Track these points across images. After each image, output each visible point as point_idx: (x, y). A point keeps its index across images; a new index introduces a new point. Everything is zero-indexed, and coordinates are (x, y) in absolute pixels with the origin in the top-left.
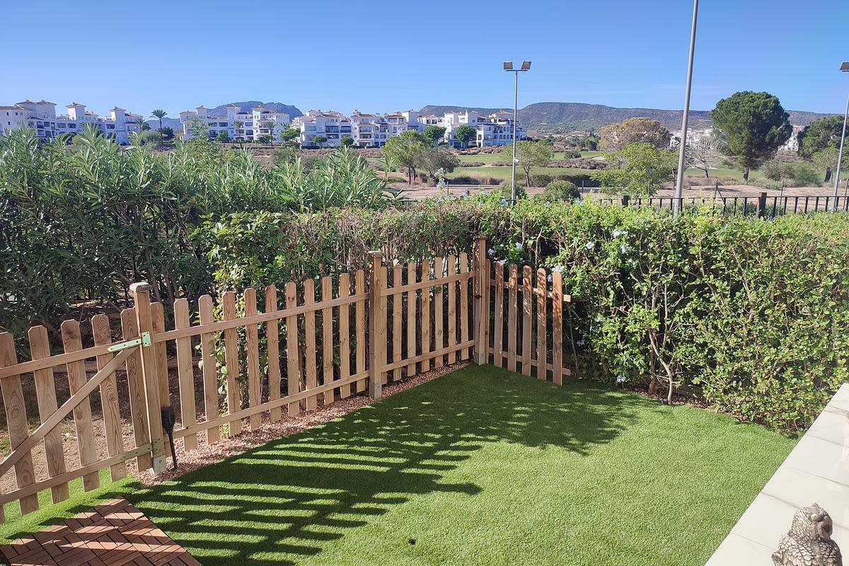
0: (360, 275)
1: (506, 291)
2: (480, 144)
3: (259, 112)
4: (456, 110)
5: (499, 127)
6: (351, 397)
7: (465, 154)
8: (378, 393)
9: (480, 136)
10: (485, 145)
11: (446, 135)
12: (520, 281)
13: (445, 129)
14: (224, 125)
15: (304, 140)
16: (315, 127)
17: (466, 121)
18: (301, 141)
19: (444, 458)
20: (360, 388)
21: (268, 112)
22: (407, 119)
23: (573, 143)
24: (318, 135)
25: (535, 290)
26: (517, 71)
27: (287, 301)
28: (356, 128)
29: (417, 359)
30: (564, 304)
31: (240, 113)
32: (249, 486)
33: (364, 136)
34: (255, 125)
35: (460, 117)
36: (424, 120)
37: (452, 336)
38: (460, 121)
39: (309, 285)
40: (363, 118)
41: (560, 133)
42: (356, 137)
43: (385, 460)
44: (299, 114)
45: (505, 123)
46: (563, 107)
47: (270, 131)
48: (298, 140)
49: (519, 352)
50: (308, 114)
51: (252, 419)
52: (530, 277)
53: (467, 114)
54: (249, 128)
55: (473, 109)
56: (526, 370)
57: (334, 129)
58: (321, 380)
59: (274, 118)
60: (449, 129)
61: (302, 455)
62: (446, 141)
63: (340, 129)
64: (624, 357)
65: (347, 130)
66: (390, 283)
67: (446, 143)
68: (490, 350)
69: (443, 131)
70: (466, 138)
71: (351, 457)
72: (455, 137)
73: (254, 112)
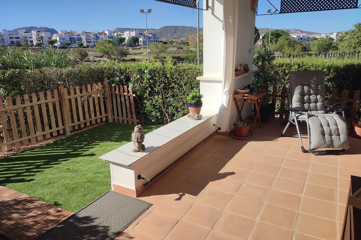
0: (56, 92)
1: (116, 95)
2: (141, 44)
3: (35, 32)
4: (130, 30)
5: (149, 37)
6: (58, 136)
7: (135, 49)
8: (68, 134)
9: (141, 41)
10: (143, 45)
11: (126, 41)
12: (120, 91)
13: (125, 38)
14: (18, 38)
15: (59, 44)
16: (64, 38)
17: (134, 35)
18: (58, 45)
19: (86, 148)
20: (61, 132)
21: (40, 32)
22: (108, 34)
23: (180, 43)
24: (66, 42)
25: (125, 94)
26: (146, 13)
27: (25, 101)
28: (84, 39)
29: (84, 121)
30: (133, 97)
31: (25, 32)
32: (13, 163)
33: (88, 42)
34: (34, 38)
35: (131, 33)
36: (116, 34)
37: (98, 113)
38: (132, 35)
39: (34, 96)
40: (87, 34)
41: (176, 39)
42: (84, 42)
43: (65, 151)
44: (56, 32)
45: (151, 35)
46: (176, 28)
47: (41, 41)
48: (56, 45)
49: (123, 116)
50: (60, 32)
51: (16, 144)
52: (122, 89)
53: (134, 31)
54: (31, 39)
55: (138, 29)
56: (125, 122)
57: (74, 39)
58: (43, 130)
59: (43, 34)
60: (127, 38)
61: (35, 153)
62: (126, 44)
63: (76, 39)
64: (153, 113)
65: (80, 39)
66: (69, 94)
67: (126, 45)
68: (113, 117)
69: (124, 39)
70: (134, 42)
71: (53, 151)
72: (130, 42)
73: (32, 32)
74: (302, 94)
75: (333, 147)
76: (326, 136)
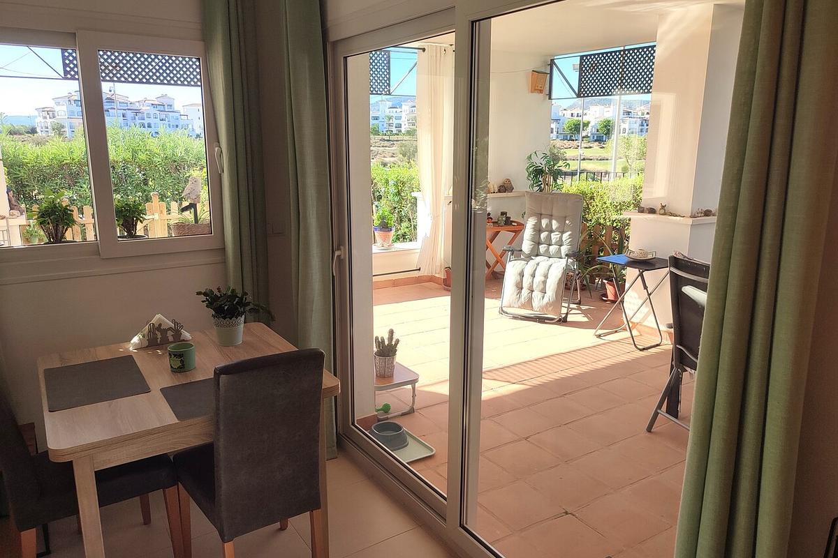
3: (408, 107)
11: (589, 129)
13: (589, 122)
14: (376, 118)
31: (390, 107)
34: (403, 119)
53: (611, 107)
54: (398, 122)
60: (593, 123)
62: (589, 134)
67: (589, 137)
72: (598, 131)
73: (403, 107)
74: (538, 230)
75: (532, 308)
76: (523, 291)
